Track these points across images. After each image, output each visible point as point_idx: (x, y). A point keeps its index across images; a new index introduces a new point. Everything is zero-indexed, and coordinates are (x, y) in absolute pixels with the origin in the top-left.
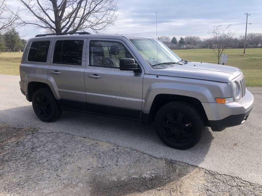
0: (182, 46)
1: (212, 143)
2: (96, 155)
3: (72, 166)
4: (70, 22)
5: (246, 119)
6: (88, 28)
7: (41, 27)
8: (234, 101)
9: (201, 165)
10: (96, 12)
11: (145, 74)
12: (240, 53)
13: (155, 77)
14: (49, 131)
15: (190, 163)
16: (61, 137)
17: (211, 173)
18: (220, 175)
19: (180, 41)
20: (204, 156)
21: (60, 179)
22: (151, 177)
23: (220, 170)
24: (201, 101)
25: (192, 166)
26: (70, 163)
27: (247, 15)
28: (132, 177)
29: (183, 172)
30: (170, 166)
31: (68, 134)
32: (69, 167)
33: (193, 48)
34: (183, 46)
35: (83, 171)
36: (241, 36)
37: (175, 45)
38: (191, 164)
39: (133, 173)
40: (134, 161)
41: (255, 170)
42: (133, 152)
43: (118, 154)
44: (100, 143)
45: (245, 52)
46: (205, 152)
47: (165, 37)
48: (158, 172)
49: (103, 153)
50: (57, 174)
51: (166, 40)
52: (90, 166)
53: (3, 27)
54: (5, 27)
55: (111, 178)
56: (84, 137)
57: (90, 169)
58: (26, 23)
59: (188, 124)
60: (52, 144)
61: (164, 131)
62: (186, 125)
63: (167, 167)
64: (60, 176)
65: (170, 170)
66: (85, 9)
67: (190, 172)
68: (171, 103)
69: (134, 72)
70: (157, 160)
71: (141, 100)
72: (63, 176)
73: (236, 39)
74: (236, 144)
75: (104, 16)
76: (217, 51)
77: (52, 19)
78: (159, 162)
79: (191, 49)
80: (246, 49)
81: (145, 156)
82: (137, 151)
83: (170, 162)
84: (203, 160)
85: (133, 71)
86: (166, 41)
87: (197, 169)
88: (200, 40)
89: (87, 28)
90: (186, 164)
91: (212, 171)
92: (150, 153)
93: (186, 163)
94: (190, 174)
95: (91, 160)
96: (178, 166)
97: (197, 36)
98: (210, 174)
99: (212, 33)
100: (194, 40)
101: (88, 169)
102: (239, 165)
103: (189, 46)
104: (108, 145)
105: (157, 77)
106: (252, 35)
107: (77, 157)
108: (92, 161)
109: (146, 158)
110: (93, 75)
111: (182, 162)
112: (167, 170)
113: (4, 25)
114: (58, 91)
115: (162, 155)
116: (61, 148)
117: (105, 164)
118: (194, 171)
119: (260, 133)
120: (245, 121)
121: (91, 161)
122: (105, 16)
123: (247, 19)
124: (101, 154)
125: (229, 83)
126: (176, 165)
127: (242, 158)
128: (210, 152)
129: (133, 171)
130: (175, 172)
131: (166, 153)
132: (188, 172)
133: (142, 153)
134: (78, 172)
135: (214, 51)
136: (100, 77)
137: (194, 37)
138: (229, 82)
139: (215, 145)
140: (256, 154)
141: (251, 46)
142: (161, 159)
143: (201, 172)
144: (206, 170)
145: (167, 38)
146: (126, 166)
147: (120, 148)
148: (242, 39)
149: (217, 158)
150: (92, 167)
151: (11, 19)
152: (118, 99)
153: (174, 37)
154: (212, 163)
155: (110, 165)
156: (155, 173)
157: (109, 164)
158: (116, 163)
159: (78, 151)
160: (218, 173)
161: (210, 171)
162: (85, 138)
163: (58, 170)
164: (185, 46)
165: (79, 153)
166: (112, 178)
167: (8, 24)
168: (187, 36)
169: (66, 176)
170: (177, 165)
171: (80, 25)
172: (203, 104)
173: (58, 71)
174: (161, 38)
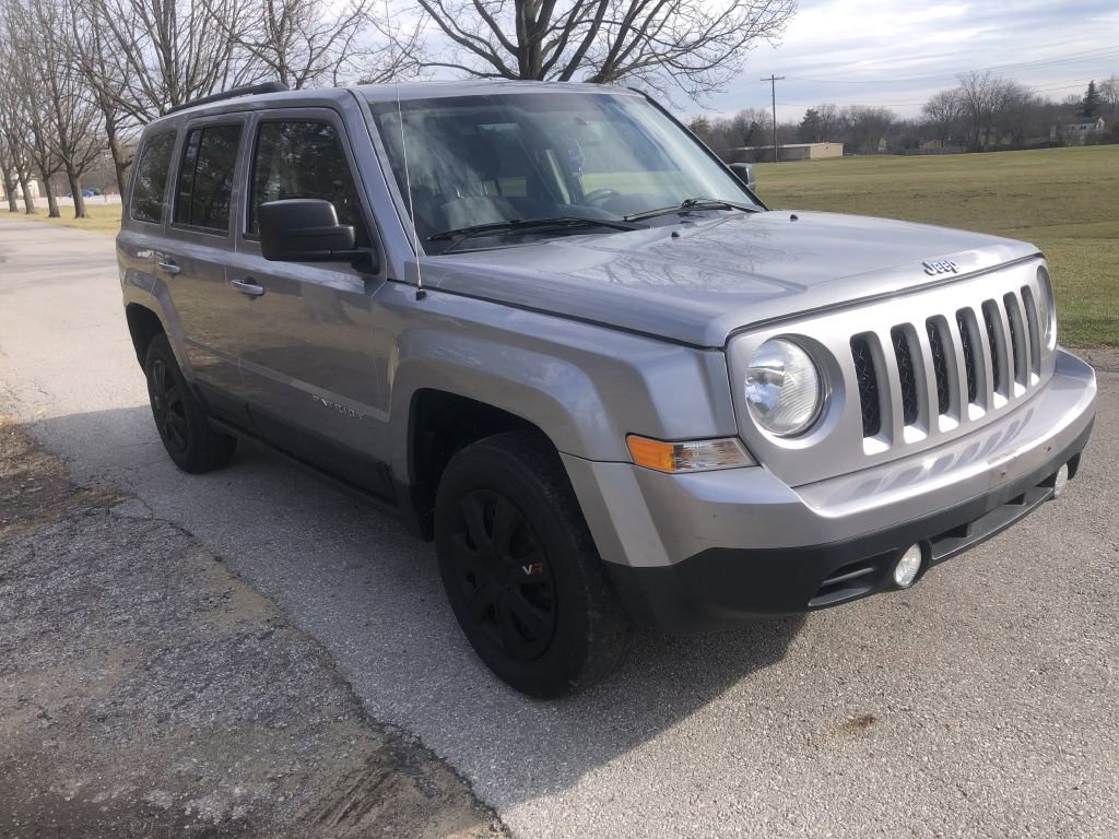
2: (151, 651)
8: (756, 458)
9: (519, 813)
11: (388, 280)
16: (148, 543)
22: (217, 822)
24: (558, 448)
25: (477, 802)
28: (144, 797)
30: (371, 779)
31: (188, 533)
44: (239, 596)
48: (281, 799)
58: (423, 62)
59: (531, 566)
62: (524, 568)
69: (355, 268)
74: (867, 721)
78: (354, 742)
81: (332, 696)
82: (325, 664)
83: (397, 755)
87: (479, 829)
90: (461, 787)
93: (465, 778)
95: (106, 672)
104: (259, 609)
105: (419, 296)
110: (243, 280)
111: (453, 771)
115: (403, 708)
117: (128, 704)
121: (100, 679)
125: (712, 352)
126: (404, 778)
130: (351, 819)
136: (261, 289)
142: (382, 727)
147: (279, 633)
150: (65, 709)
152: (316, 401)
162: (220, 561)
165: (107, 631)
170: (410, 779)
172: (567, 464)
173: (175, 260)
174: (1107, 87)
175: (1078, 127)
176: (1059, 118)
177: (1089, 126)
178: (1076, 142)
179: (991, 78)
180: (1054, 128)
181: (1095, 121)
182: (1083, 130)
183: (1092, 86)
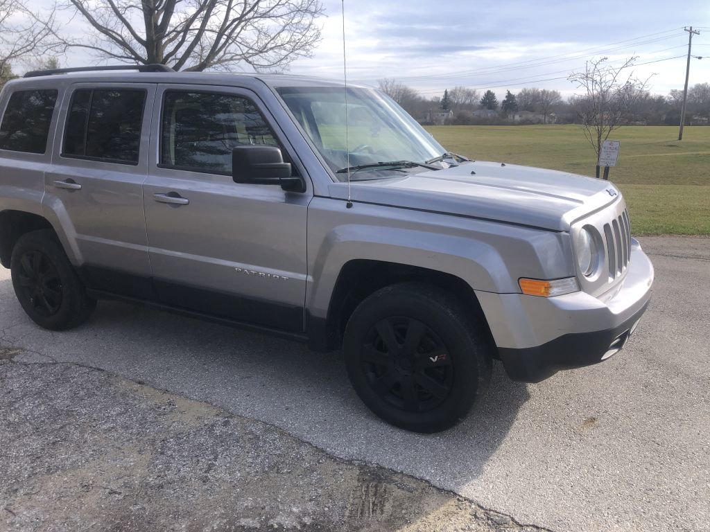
0: (510, 117)
1: (520, 415)
2: (153, 442)
3: (66, 479)
4: (185, 43)
5: (619, 346)
6: (239, 59)
7: (109, 56)
8: (580, 287)
9: (466, 491)
10: (264, 16)
11: (314, 196)
12: (667, 140)
13: (341, 206)
14: (44, 360)
15: (436, 481)
16: (73, 378)
17: (491, 519)
18: (521, 526)
19: (504, 102)
20: (486, 458)
21: (12, 524)
22: (299, 528)
23: (523, 507)
24: (474, 288)
25: (440, 490)
26: (64, 469)
27: (691, 33)
28: (238, 524)
29: (403, 512)
30: (370, 489)
31: (99, 369)
32: (54, 483)
33: (540, 122)
34: (514, 117)
35: (91, 500)
36: (676, 91)
37: (490, 114)
38: (438, 485)
39: (248, 512)
40: (263, 468)
41: (635, 512)
42: (270, 437)
43: (222, 442)
44: (180, 403)
45: (683, 136)
46: (490, 444)
47: (464, 91)
48: (326, 509)
49: (177, 437)
50: (10, 505)
51: (466, 99)
52: (121, 481)
53: (11, 54)
54: (19, 53)
55: (172, 527)
56: (139, 383)
57: (115, 493)
58: (70, 43)
59: (437, 357)
60: (34, 403)
61: (371, 375)
62: (431, 358)
63: (358, 493)
64: (15, 511)
65: (366, 503)
66: (229, 9)
67: (427, 513)
68: (390, 288)
69: (283, 188)
70: (337, 467)
71: (302, 277)
72: (25, 513)
73: (661, 100)
74: (593, 420)
75: (284, 27)
76: (596, 133)
77: (139, 34)
78: (341, 472)
79: (533, 124)
80: (685, 128)
81: (304, 450)
82: (282, 434)
83: (373, 474)
84: (480, 471)
85: (279, 187)
86: (468, 102)
87: (452, 502)
88: (562, 102)
89: (236, 59)
90: (423, 484)
91: (498, 511)
92: (321, 440)
93: (422, 480)
94: (424, 518)
95: (132, 459)
96: (395, 488)
97: (551, 90)
98: (490, 522)
99: (581, 80)
100: (542, 100)
101: (113, 492)
102: (588, 491)
103: (530, 116)
104: (203, 409)
105: (349, 206)
106: (704, 91)
107: (95, 448)
108: (135, 465)
109: (303, 460)
110: (166, 195)
111: (412, 477)
112: (356, 501)
113: (16, 48)
114: (77, 240)
115: (354, 451)
116: (56, 414)
117: (170, 475)
118: (442, 509)
119: (674, 384)
120: (616, 350)
121: (132, 464)
122: (287, 27)
123: (690, 44)
124: (172, 440)
125: (564, 233)
126: (388, 486)
127: (603, 466)
128: (506, 445)
129: (248, 502)
130: (379, 511)
131: (369, 443)
132: (420, 513)
133: (296, 441)
134: (76, 503)
135: (587, 132)
136: (187, 200)
137: (544, 92)
138: (562, 229)
139: (530, 420)
140: (649, 455)
141: (700, 120)
142: (350, 462)
143: (463, 512)
144: (479, 506)
145: (470, 94)
146: (233, 484)
147: (233, 421)
148: (678, 100)
149: (524, 465)
150: (125, 485)
151: (32, 32)
152: (238, 271)
153: (489, 92)
154: (503, 481)
155: (183, 480)
156: (314, 513)
157: (182, 474)
158: (205, 475)
159: (104, 427)
160: (517, 519)
161: (490, 510)
162: (143, 384)
163: (17, 490)
164: (517, 118)
165: (104, 436)
166: (176, 525)
167: (25, 47)
168: (525, 89)
169: (33, 512)
170: (392, 485)
171: (214, 50)
172: (480, 296)
173: (75, 180)
174: (453, 93)
175: (440, 114)
176: (431, 109)
177: (446, 114)
178: (440, 124)
179: (396, 83)
180: (429, 114)
181: (448, 112)
182: (443, 116)
183: (446, 92)
